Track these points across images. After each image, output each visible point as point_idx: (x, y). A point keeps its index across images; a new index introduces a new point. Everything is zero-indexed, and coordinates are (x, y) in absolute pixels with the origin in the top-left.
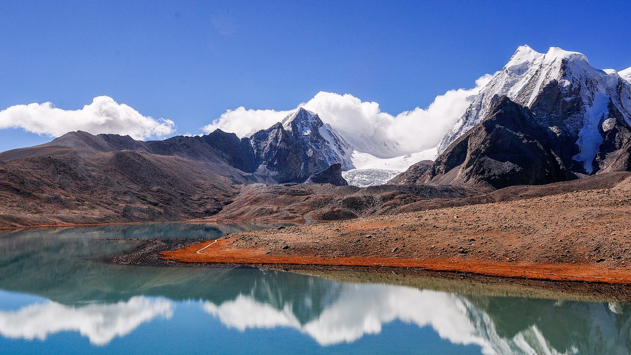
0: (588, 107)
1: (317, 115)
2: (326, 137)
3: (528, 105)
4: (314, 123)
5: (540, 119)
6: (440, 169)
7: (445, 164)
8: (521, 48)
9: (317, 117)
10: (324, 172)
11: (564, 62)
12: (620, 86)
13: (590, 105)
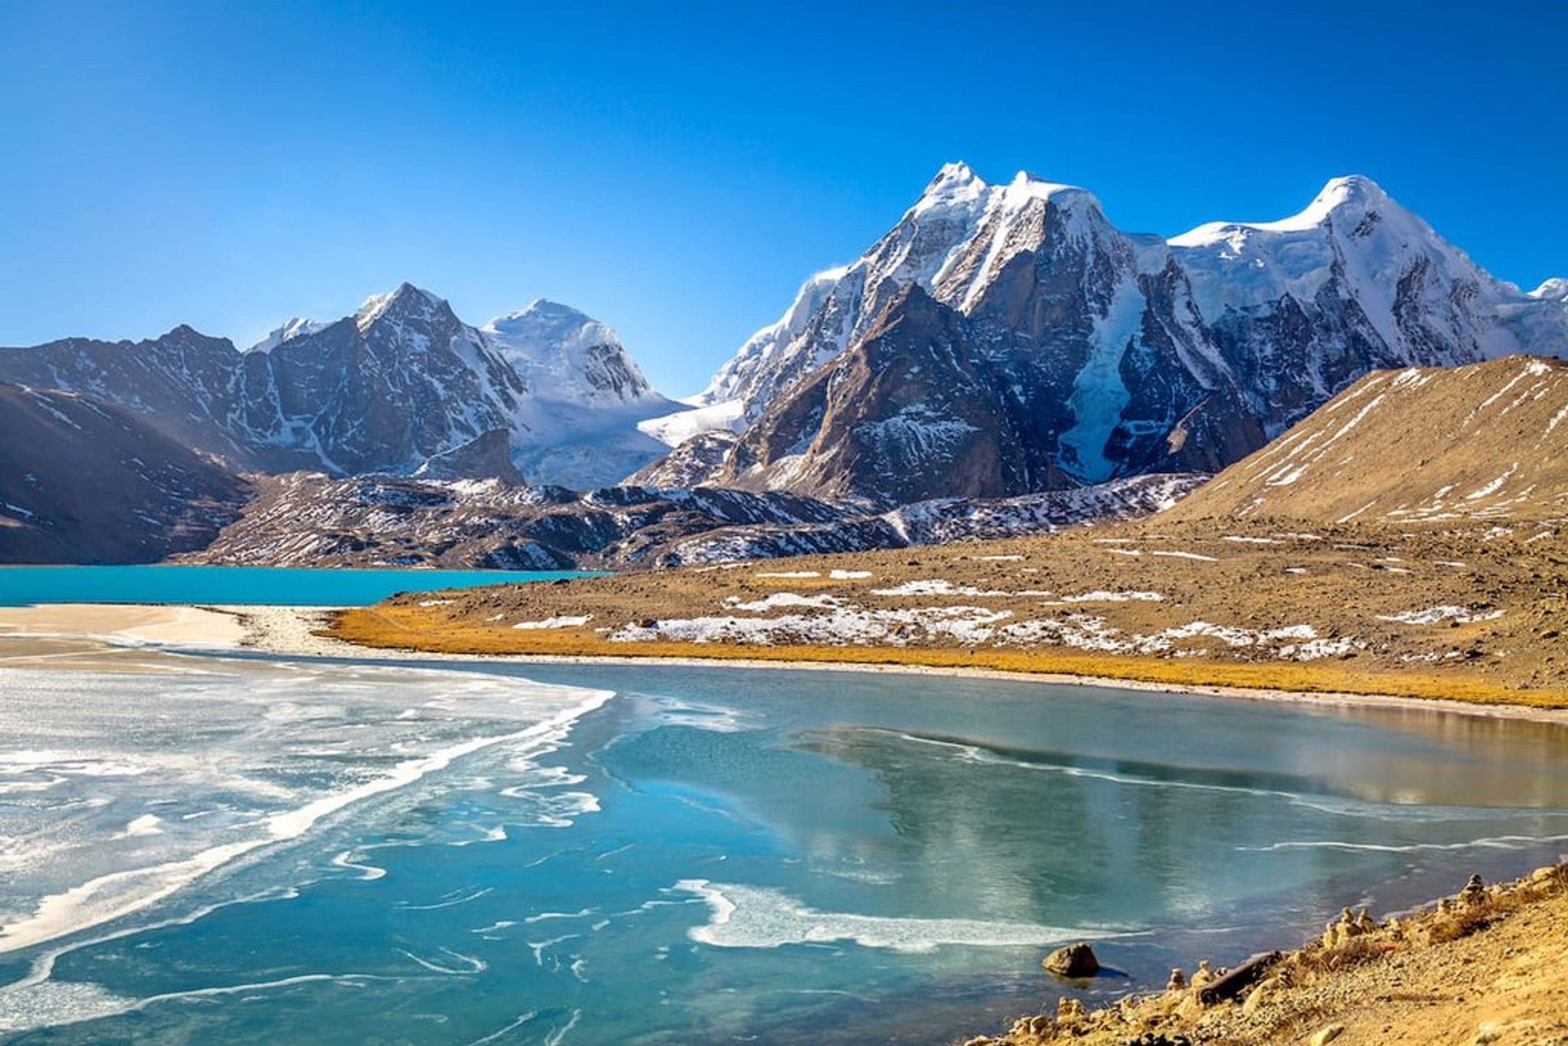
0: (1096, 318)
1: (446, 303)
2: (469, 361)
3: (962, 308)
4: (440, 323)
5: (990, 342)
6: (758, 452)
7: (770, 439)
8: (950, 170)
9: (444, 308)
10: (465, 448)
11: (1050, 206)
12: (1170, 274)
13: (1104, 313)
